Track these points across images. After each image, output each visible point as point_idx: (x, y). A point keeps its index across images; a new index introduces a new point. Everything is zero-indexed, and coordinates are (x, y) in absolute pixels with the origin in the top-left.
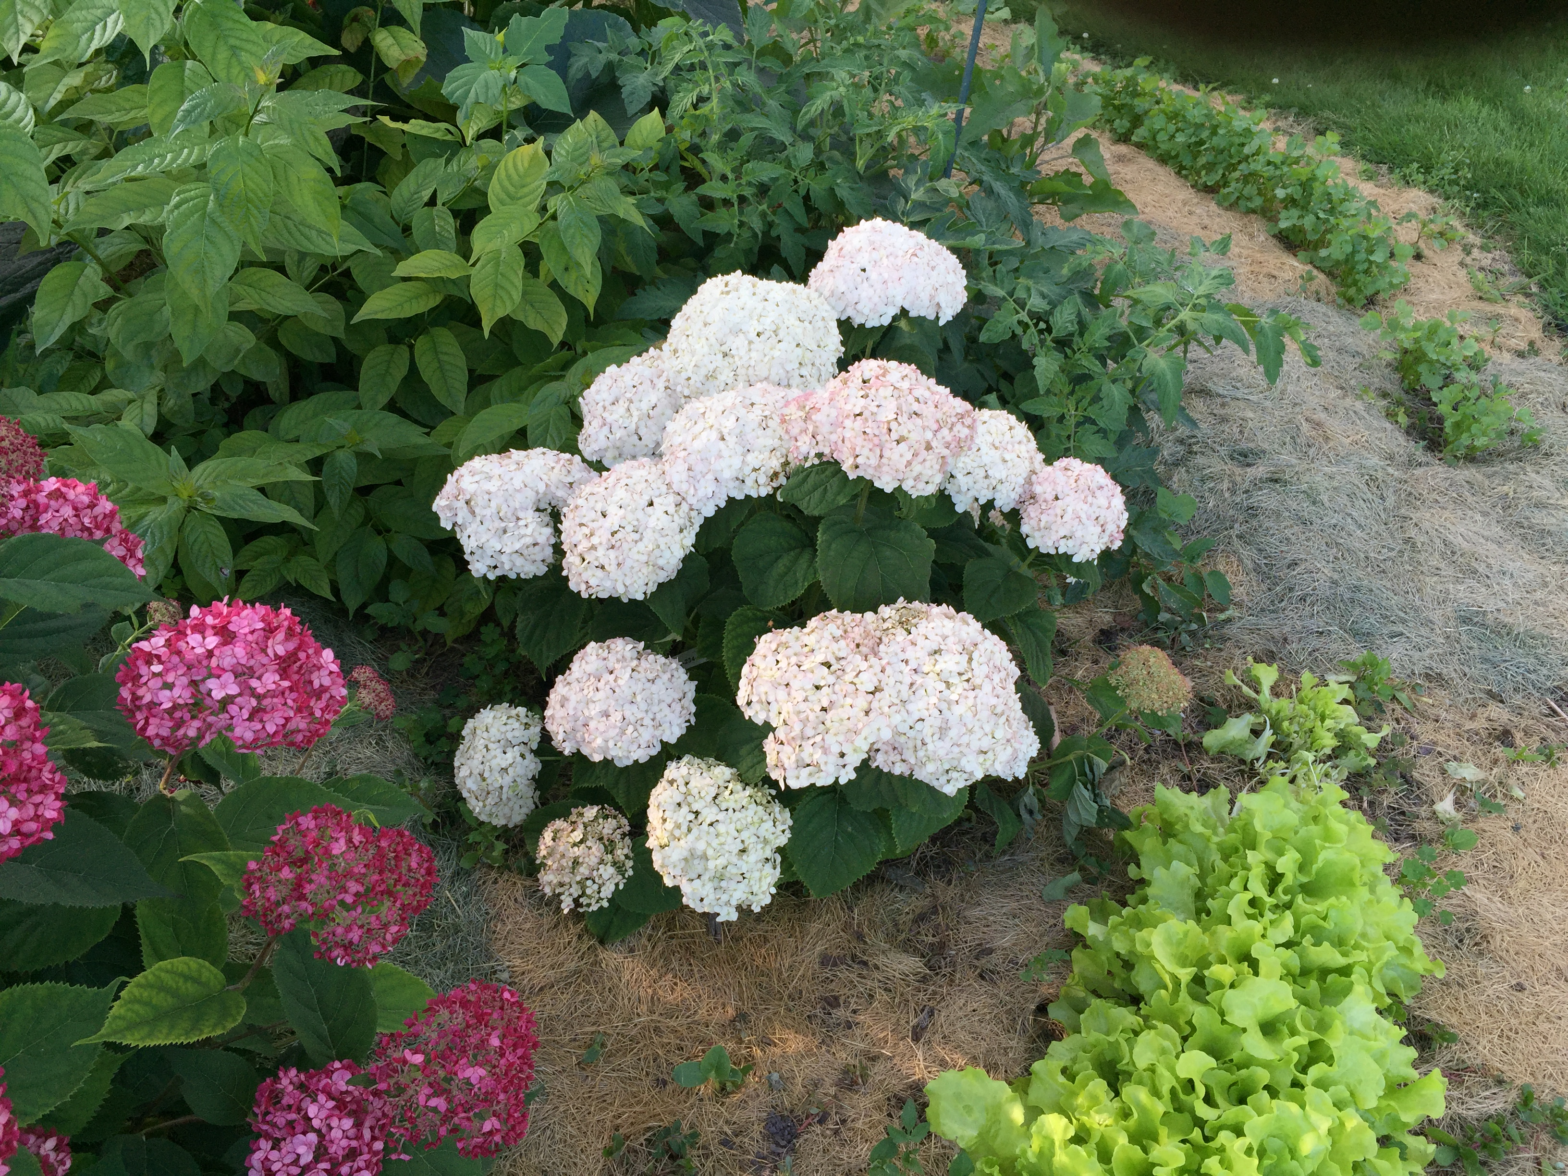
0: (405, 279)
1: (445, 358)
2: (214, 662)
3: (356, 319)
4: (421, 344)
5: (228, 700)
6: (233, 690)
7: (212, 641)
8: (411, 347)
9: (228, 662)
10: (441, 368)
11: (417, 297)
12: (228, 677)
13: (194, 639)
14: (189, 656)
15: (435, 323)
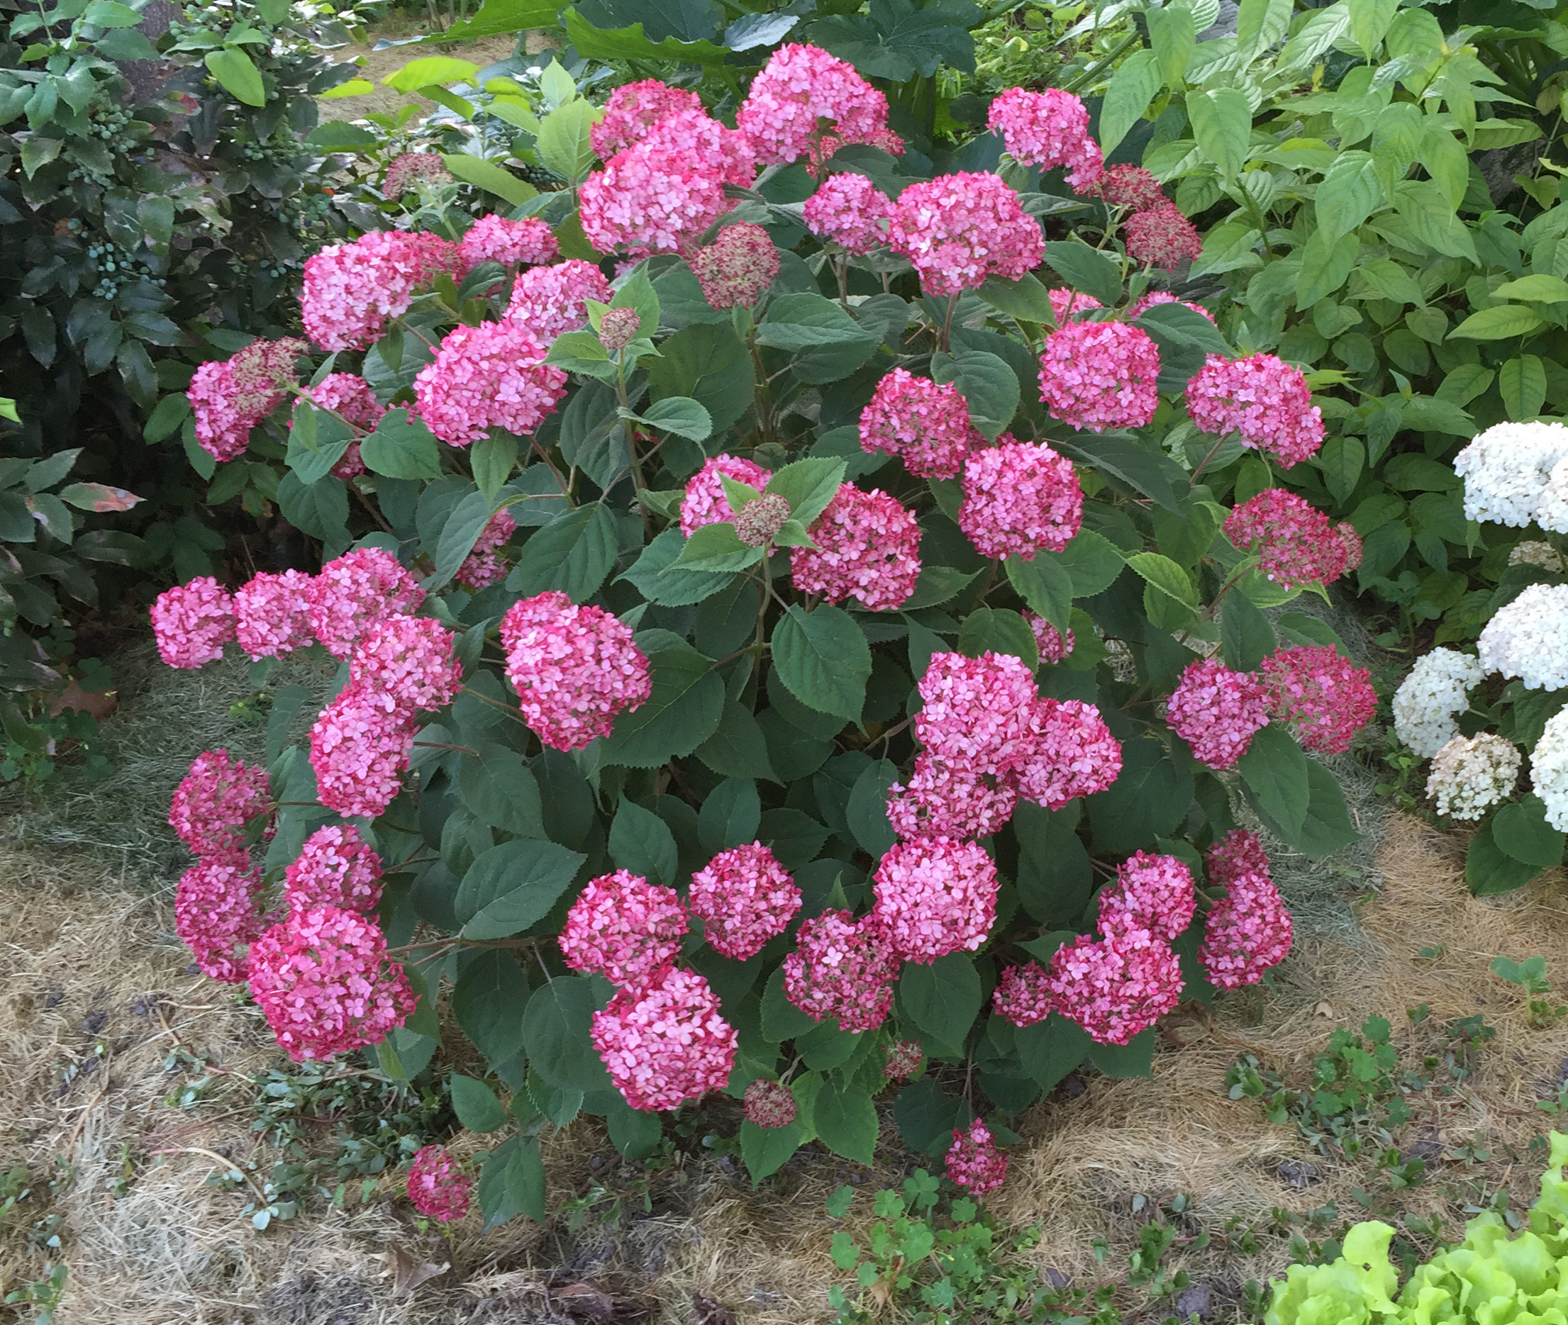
0: (1513, 302)
1: (1526, 381)
2: (1246, 379)
3: (1452, 335)
4: (1509, 367)
5: (1247, 404)
6: (1252, 399)
7: (1249, 368)
8: (1497, 369)
9: (1254, 382)
10: (1521, 392)
11: (1517, 320)
12: (1252, 391)
13: (1240, 365)
14: (1234, 374)
15: (1528, 351)
